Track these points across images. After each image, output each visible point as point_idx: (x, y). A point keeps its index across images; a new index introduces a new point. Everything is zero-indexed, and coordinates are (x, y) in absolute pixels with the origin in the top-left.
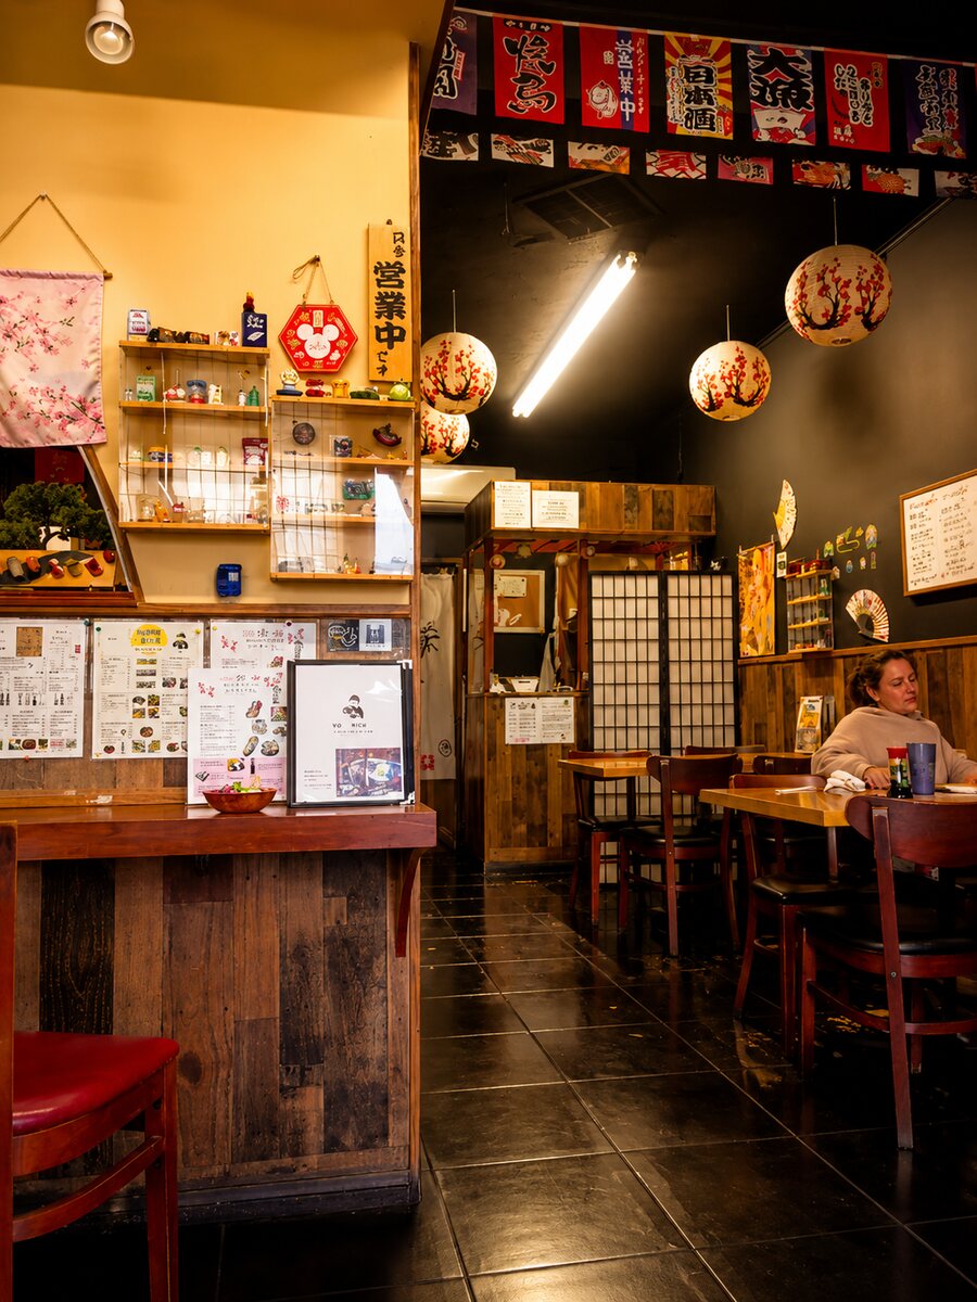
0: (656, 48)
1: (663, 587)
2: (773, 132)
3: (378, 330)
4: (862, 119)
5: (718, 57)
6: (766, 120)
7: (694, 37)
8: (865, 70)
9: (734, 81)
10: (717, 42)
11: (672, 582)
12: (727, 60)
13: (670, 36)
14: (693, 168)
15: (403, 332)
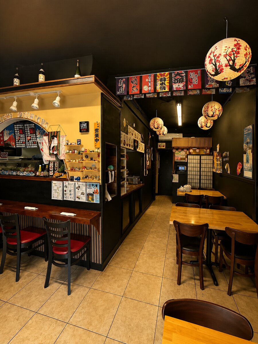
0: (155, 77)
1: (200, 157)
2: (176, 88)
3: (95, 140)
4: (195, 83)
5: (167, 76)
6: (175, 86)
7: (163, 73)
8: (196, 72)
9: (169, 80)
10: (167, 73)
11: (202, 157)
12: (168, 76)
13: (158, 74)
14: (168, 94)
15: (98, 139)
